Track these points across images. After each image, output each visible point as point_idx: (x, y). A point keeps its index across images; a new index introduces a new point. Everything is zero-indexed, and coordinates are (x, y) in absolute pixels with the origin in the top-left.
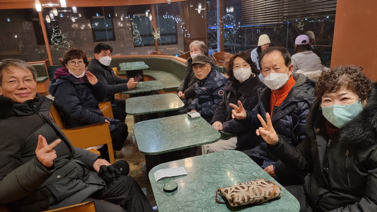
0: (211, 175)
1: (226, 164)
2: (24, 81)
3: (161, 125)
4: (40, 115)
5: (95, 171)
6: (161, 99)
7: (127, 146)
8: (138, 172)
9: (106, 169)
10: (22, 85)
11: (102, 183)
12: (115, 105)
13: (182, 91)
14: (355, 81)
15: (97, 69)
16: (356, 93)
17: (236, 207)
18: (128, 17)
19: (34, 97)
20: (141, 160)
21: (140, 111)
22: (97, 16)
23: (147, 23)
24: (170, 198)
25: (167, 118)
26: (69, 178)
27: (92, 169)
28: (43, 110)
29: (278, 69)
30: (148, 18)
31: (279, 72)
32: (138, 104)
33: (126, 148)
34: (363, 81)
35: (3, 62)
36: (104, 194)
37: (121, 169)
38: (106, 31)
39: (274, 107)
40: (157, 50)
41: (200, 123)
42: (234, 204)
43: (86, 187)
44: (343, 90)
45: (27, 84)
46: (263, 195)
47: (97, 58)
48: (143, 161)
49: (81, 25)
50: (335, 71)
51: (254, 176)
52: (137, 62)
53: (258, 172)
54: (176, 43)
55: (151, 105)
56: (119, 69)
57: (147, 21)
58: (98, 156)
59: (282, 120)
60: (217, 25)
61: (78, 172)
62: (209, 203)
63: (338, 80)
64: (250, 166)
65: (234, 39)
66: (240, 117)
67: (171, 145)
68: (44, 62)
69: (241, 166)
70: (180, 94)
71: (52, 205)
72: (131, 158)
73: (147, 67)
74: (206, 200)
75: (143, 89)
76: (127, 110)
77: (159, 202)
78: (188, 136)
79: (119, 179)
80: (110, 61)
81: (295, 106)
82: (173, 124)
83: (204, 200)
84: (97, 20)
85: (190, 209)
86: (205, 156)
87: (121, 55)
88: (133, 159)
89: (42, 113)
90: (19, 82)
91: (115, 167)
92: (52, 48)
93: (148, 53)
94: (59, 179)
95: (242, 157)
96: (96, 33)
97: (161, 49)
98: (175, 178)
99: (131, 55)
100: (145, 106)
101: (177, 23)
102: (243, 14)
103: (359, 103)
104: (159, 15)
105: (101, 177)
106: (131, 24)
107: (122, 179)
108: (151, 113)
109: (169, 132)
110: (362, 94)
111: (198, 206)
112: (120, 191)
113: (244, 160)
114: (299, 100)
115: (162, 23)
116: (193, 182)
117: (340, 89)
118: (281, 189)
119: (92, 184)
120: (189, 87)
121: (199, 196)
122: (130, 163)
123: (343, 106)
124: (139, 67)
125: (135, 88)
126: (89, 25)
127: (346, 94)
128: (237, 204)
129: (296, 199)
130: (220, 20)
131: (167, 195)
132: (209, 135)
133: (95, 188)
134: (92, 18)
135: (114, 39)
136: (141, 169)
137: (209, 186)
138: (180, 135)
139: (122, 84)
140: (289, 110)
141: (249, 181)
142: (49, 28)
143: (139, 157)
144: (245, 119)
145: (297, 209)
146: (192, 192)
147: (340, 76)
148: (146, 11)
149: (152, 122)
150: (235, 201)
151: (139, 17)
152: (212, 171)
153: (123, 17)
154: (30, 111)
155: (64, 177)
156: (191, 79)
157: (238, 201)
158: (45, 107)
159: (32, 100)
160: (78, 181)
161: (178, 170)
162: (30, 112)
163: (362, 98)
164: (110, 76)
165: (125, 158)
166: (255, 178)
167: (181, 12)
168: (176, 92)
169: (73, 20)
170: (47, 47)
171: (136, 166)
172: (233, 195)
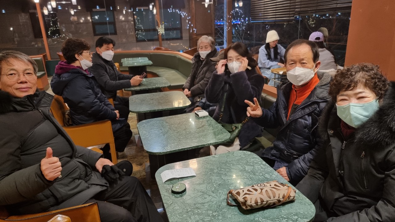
0: (221, 176)
1: (237, 165)
2: (25, 75)
3: (167, 124)
4: (40, 111)
5: (98, 171)
6: (166, 96)
7: (130, 146)
8: (142, 173)
9: (110, 169)
10: (23, 79)
11: (105, 183)
12: (117, 103)
13: (187, 88)
14: (373, 78)
15: (98, 63)
16: (374, 91)
17: (248, 210)
18: (131, 10)
19: (34, 92)
20: (145, 161)
21: (145, 108)
22: (98, 8)
23: (151, 17)
24: (179, 200)
25: (174, 116)
26: (70, 178)
27: (95, 169)
28: (43, 106)
29: (305, 64)
30: (152, 12)
31: (306, 67)
32: (142, 101)
33: (129, 148)
34: (380, 79)
35: (3, 54)
36: (107, 195)
37: (125, 170)
38: (107, 24)
39: (293, 105)
40: (161, 45)
41: (208, 122)
42: (246, 207)
43: (88, 188)
44: (360, 88)
45: (27, 78)
46: (277, 198)
47: (98, 53)
48: (146, 162)
49: (81, 18)
50: (351, 69)
51: (266, 178)
52: (140, 58)
53: (271, 174)
54: (181, 38)
55: (156, 103)
56: (121, 64)
57: (151, 15)
58: (101, 155)
59: (300, 120)
60: (223, 20)
61: (80, 172)
62: (220, 206)
63: (354, 78)
64: (262, 168)
65: (242, 35)
66: (255, 115)
67: (178, 145)
68: (42, 56)
69: (253, 167)
70: (186, 91)
71: (52, 206)
72: (134, 158)
73: (151, 63)
74: (216, 203)
75: (147, 86)
76: (131, 108)
77: (166, 203)
78: (196, 135)
79: (123, 179)
80: (113, 56)
81: (316, 106)
82: (180, 123)
83: (214, 202)
84: (97, 13)
85: (200, 212)
86: (215, 157)
87: (122, 50)
88: (136, 159)
89: (42, 109)
90: (19, 76)
91: (118, 167)
92: (50, 41)
93: (152, 49)
94: (61, 178)
95: (253, 158)
96: (97, 27)
97: (165, 44)
98: (183, 179)
99: (133, 50)
100: (150, 104)
101: (183, 17)
102: (252, 8)
103: (376, 101)
104: (163, 8)
105: (104, 178)
106: (134, 17)
107: (126, 179)
108: (156, 111)
109: (176, 131)
110: (379, 93)
111: (208, 209)
112: (124, 191)
113: (255, 162)
114: (322, 101)
115: (166, 17)
116: (202, 184)
117: (356, 86)
118: (295, 192)
119: (94, 184)
120: (196, 84)
121: (208, 199)
122: (133, 163)
123: (360, 105)
124: (142, 63)
125: (140, 85)
126: (89, 18)
127: (363, 92)
128: (249, 207)
129: (312, 203)
130: (228, 14)
131: (176, 197)
132: (218, 135)
133: (98, 189)
134: (92, 11)
135: (115, 33)
136: (144, 170)
137: (220, 188)
138: (187, 134)
139: (125, 80)
140: (309, 109)
141: (261, 183)
142: (46, 21)
143: (142, 157)
144: (260, 117)
145: (313, 212)
146: (201, 194)
147: (357, 73)
148: (150, 4)
149: (158, 121)
150: (248, 204)
151: (142, 10)
152: (222, 172)
153: (125, 10)
154: (30, 106)
155: (66, 177)
156: (197, 76)
157: (251, 203)
158: (45, 103)
159: (32, 95)
160: (80, 181)
161: (186, 170)
162: (30, 108)
163: (380, 96)
164: (112, 72)
165: (128, 158)
166: (268, 180)
167: (187, 6)
168: (182, 90)
169: (72, 12)
170: (44, 41)
171: (139, 167)
172: (245, 197)
